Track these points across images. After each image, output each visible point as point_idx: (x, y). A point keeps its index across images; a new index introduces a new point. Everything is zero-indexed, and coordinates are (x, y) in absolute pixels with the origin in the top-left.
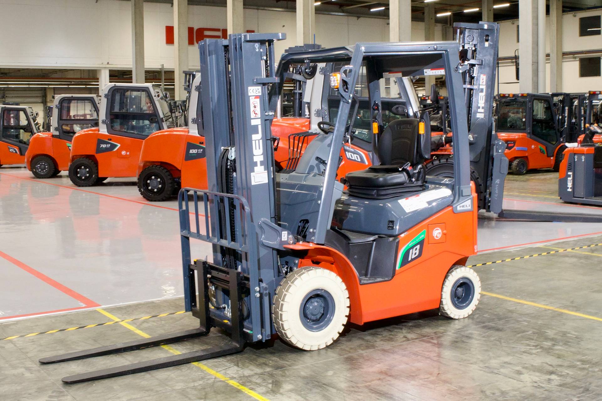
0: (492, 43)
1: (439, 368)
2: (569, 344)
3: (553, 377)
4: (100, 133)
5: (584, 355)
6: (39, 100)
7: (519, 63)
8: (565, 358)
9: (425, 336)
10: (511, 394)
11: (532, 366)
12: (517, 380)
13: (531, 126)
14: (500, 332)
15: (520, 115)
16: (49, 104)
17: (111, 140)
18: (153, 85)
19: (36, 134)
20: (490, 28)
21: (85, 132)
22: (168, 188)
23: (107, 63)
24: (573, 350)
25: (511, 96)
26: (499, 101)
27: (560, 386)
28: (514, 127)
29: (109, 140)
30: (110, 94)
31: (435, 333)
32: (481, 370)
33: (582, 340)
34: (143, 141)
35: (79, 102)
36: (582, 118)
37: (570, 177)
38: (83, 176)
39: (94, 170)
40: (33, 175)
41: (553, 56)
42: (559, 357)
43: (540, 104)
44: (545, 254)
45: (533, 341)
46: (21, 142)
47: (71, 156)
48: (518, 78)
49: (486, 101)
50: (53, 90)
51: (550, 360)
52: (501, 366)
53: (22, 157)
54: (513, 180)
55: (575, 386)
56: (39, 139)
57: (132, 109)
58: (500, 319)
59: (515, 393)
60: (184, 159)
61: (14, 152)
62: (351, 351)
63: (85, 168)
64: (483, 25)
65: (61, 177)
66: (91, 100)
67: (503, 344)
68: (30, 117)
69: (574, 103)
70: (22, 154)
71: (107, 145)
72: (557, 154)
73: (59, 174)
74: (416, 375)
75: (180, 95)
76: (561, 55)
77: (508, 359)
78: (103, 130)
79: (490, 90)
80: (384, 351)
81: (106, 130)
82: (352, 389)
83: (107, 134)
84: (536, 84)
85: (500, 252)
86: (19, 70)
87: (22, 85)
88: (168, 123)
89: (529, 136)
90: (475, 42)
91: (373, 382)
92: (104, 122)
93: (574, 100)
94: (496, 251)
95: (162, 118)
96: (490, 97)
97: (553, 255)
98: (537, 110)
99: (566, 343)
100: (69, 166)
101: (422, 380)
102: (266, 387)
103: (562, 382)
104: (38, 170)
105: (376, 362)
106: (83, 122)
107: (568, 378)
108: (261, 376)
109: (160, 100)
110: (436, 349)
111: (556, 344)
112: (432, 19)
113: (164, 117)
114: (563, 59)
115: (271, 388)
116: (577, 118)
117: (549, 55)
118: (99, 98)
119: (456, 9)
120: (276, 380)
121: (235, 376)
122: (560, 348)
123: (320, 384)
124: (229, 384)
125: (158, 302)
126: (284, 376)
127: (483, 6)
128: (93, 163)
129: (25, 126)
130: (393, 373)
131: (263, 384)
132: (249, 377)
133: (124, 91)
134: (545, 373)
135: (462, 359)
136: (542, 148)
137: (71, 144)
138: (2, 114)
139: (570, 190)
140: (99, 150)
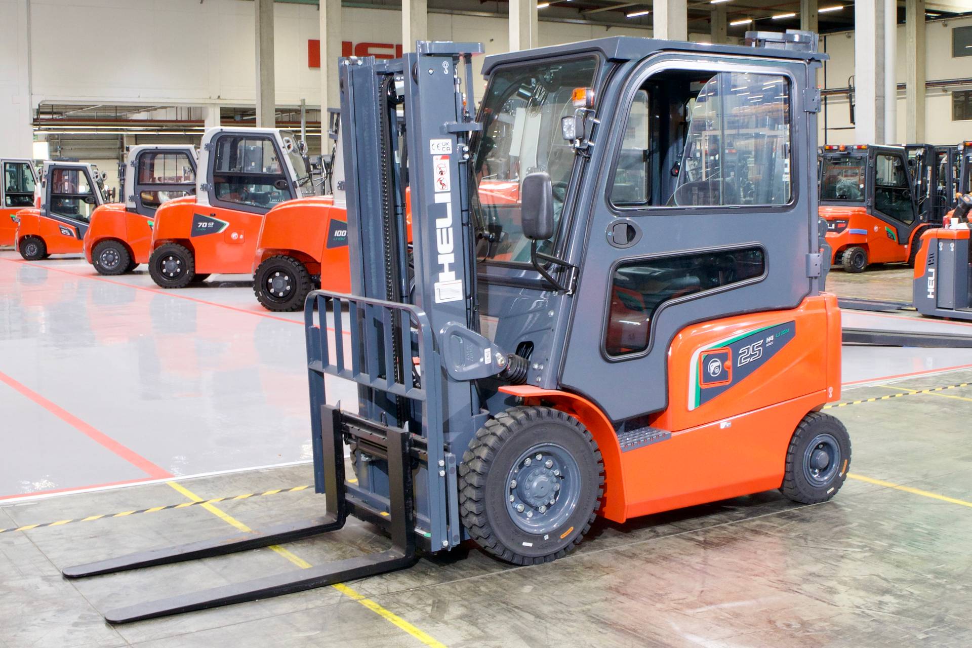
1: (703, 583)
2: (917, 544)
3: (887, 598)
4: (197, 204)
5: (939, 562)
6: (113, 154)
7: (854, 99)
8: (909, 568)
9: (685, 530)
10: (816, 627)
11: (855, 579)
12: (829, 604)
13: (874, 196)
14: (807, 524)
15: (855, 179)
16: (124, 161)
17: (214, 215)
18: (283, 132)
19: (101, 206)
20: (805, 40)
21: (174, 202)
22: (301, 291)
23: (217, 97)
24: (922, 553)
25: (841, 149)
26: (822, 157)
27: (898, 613)
28: (846, 199)
29: (211, 215)
30: (214, 144)
31: (702, 524)
32: (770, 586)
33: (938, 538)
34: (261, 218)
35: (166, 156)
36: (954, 184)
37: (932, 276)
38: (172, 271)
39: (189, 263)
40: (95, 271)
41: (911, 87)
42: (899, 565)
43: (887, 161)
44: (888, 397)
45: (859, 540)
46: (80, 218)
47: (153, 242)
48: (852, 120)
50: (134, 139)
51: (884, 570)
52: (804, 579)
53: (80, 241)
54: (845, 281)
55: (921, 614)
56: (104, 214)
57: (249, 168)
59: (822, 624)
60: (326, 245)
61: (69, 234)
63: (175, 259)
64: (792, 36)
65: (140, 273)
66: (187, 154)
67: (811, 544)
68: (94, 181)
69: (941, 160)
70: (80, 237)
71: (209, 224)
72: (913, 240)
73: (135, 270)
74: (666, 594)
76: (923, 84)
77: (816, 568)
78: (203, 200)
81: (207, 200)
82: (561, 616)
83: (209, 206)
84: (880, 132)
87: (86, 130)
88: (304, 189)
89: (870, 211)
91: (595, 604)
92: (204, 188)
93: (940, 156)
95: (295, 182)
97: (900, 400)
98: (884, 170)
99: (912, 542)
100: (150, 256)
101: (674, 602)
102: (422, 610)
103: (900, 606)
104: (104, 263)
105: (603, 571)
106: (174, 187)
107: (911, 600)
108: (416, 592)
109: (293, 153)
110: (702, 551)
111: (896, 543)
112: (722, 29)
113: (298, 180)
114: (926, 93)
115: (430, 612)
116: (946, 184)
117: (905, 85)
118: (198, 150)
119: (759, 13)
120: (439, 600)
121: (374, 592)
122: (901, 550)
123: (509, 607)
124: (362, 605)
125: (265, 471)
126: (454, 594)
127: (802, 9)
128: (187, 251)
129: (85, 194)
130: (629, 590)
131: (419, 606)
132: (397, 594)
133: (235, 139)
134: (875, 593)
135: (742, 568)
136: (890, 230)
137: (153, 221)
138: (50, 175)
139: (931, 296)
140: (196, 232)
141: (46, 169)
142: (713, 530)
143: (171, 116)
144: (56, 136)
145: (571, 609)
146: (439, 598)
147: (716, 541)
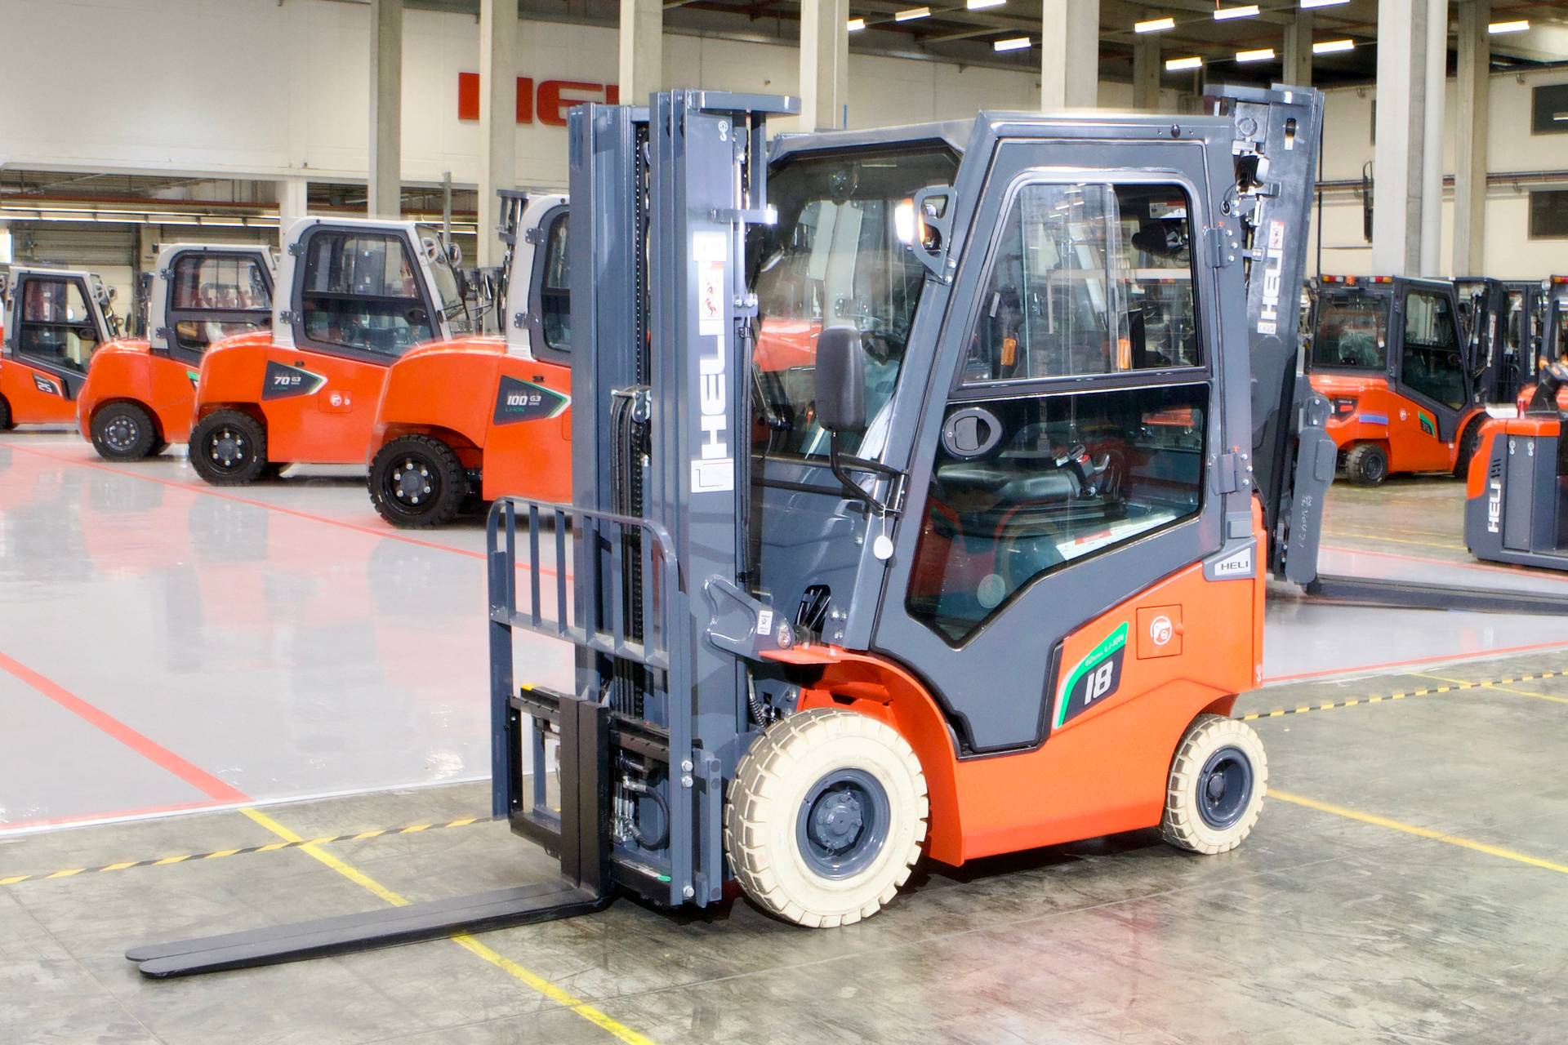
0: (1303, 142)
1: (1134, 986)
2: (1478, 930)
3: (1432, 1015)
4: (274, 345)
5: (1515, 960)
6: (123, 256)
7: (1372, 199)
8: (1467, 968)
9: (1101, 901)
11: (1379, 985)
12: (1339, 1024)
13: (1401, 361)
14: (1300, 895)
15: (1371, 332)
16: (145, 268)
17: (302, 365)
18: (418, 226)
19: (108, 346)
20: (1300, 101)
21: (234, 342)
22: (448, 493)
23: (302, 165)
24: (1486, 945)
25: (1350, 282)
26: (1317, 293)
27: (1450, 1040)
28: (1355, 363)
29: (297, 365)
30: (305, 245)
31: (1129, 891)
32: (1245, 994)
33: (1511, 921)
34: (383, 372)
35: (221, 262)
36: (1533, 345)
37: (1496, 496)
38: (228, 457)
39: (257, 443)
40: (95, 453)
41: (1463, 182)
42: (1449, 963)
43: (1423, 305)
44: (1424, 692)
45: (1385, 922)
46: (69, 364)
47: (196, 405)
48: (1368, 235)
49: (1284, 291)
50: (158, 232)
51: (1428, 971)
52: (1297, 983)
53: (69, 403)
54: (1350, 500)
56: (113, 358)
57: (361, 287)
58: (1299, 861)
60: (492, 419)
61: (50, 390)
62: (905, 934)
63: (234, 436)
64: (1281, 94)
65: (170, 458)
66: (256, 260)
67: (1307, 927)
68: (95, 302)
69: (1511, 304)
70: (68, 394)
71: (294, 378)
72: (1463, 436)
73: (163, 453)
74: (1075, 1004)
75: (489, 253)
76: (1482, 178)
78: (283, 339)
79: (1293, 263)
80: (992, 935)
81: (291, 340)
83: (292, 347)
84: (1414, 253)
85: (1306, 685)
86: (70, 176)
87: (77, 213)
88: (455, 325)
89: (1393, 385)
90: (1258, 137)
91: (960, 1018)
92: (285, 317)
93: (1511, 298)
94: (1297, 681)
95: (439, 312)
96: (1293, 280)
97: (1445, 696)
98: (1417, 320)
99: (1470, 928)
100: (191, 432)
101: (1088, 1016)
102: (678, 1024)
103: (1454, 1030)
104: (111, 440)
105: (971, 965)
106: (233, 318)
107: (1471, 1019)
108: (665, 995)
109: (437, 264)
110: (1131, 936)
111: (1444, 928)
112: (1152, 76)
113: (445, 309)
114: (1487, 192)
115: (689, 1028)
116: (1520, 345)
117: (1453, 179)
118: (276, 254)
119: (1215, 51)
120: (703, 1008)
121: (595, 994)
122: (1453, 939)
123: (819, 1021)
124: (578, 1015)
125: (404, 793)
126: (727, 999)
127: (1285, 48)
128: (254, 424)
129: (79, 323)
130: (1015, 997)
131: (670, 1018)
132: (634, 998)
133: (338, 237)
134: (1412, 1007)
135: (1196, 965)
136: (1425, 419)
137: (198, 372)
138: (21, 290)
139: (1493, 529)
140: (271, 390)
141: (14, 279)
142: (1145, 902)
143: (224, 195)
144: (26, 224)
145: (920, 1026)
146: (704, 1005)
147: (1152, 919)
